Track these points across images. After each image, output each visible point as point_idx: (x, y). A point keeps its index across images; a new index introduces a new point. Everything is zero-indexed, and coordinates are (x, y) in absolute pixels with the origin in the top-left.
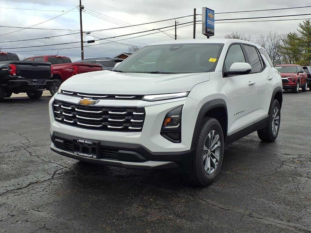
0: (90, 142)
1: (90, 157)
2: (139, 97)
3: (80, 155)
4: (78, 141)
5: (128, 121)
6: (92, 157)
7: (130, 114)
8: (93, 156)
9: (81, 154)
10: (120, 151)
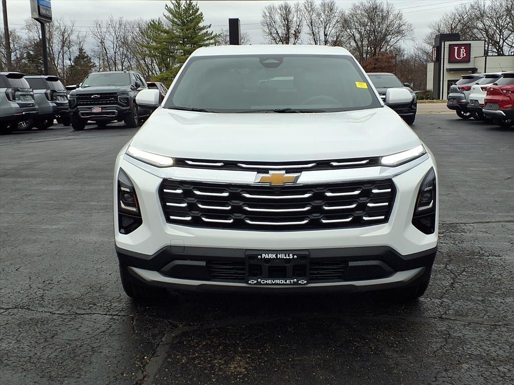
0: (291, 255)
1: (291, 284)
2: (374, 161)
3: (266, 284)
4: (259, 257)
5: (362, 207)
6: (294, 283)
7: (366, 194)
8: (298, 281)
9: (269, 282)
10: (351, 264)
